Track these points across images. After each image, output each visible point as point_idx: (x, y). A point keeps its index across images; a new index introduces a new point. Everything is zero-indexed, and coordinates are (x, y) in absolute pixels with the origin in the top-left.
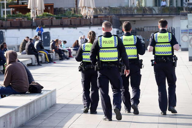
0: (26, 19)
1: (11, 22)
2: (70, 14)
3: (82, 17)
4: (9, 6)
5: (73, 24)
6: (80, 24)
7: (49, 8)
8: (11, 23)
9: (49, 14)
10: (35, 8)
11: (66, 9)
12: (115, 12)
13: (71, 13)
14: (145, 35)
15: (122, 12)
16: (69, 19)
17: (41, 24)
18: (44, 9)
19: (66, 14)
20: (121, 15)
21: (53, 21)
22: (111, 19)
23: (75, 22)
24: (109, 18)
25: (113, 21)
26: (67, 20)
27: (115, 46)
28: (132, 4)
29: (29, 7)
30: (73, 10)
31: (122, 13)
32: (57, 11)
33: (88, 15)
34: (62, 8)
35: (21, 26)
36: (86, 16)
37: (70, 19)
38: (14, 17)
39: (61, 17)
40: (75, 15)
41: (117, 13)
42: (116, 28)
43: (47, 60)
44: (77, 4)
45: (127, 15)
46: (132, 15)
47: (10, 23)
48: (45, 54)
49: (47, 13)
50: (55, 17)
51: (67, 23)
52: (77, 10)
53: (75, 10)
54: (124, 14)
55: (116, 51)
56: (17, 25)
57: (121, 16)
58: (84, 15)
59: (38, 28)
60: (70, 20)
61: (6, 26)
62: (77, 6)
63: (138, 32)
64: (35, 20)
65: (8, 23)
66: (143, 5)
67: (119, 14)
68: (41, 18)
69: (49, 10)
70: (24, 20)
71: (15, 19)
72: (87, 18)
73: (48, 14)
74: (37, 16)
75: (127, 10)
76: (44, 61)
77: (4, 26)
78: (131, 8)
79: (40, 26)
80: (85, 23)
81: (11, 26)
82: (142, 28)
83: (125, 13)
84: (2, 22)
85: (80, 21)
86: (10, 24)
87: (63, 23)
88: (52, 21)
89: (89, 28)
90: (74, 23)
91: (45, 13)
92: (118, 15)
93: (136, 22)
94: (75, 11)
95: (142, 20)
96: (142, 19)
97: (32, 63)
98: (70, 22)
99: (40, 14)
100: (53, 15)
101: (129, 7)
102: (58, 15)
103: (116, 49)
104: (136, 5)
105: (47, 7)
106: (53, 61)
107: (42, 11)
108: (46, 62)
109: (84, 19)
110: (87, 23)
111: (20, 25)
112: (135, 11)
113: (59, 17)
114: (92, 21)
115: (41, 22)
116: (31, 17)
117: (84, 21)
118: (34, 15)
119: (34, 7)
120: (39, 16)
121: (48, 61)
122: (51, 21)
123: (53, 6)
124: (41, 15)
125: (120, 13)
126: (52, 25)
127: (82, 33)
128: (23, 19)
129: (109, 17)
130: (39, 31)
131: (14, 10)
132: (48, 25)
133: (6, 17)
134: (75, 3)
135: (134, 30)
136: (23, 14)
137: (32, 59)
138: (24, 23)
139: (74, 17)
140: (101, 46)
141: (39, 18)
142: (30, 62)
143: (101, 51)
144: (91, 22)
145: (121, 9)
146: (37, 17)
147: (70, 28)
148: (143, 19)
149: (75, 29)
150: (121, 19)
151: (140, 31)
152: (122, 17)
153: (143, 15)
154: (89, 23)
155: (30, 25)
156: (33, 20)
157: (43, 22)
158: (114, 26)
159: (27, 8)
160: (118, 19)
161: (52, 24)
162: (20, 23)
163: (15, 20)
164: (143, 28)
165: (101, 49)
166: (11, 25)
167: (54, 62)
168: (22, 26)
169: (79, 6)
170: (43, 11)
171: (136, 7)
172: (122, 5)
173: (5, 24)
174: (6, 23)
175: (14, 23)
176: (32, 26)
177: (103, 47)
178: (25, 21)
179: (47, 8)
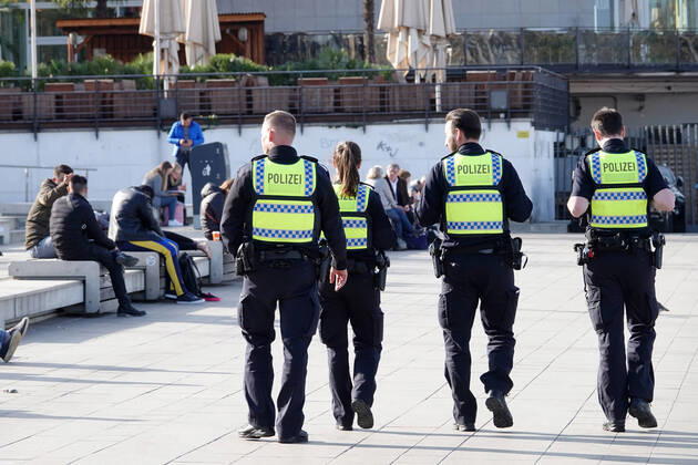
0: (129, 85)
1: (57, 97)
2: (339, 61)
3: (390, 74)
4: (59, 24)
5: (347, 107)
6: (382, 110)
7: (244, 34)
8: (57, 104)
9: (241, 59)
10: (173, 32)
11: (320, 39)
12: (550, 53)
13: (340, 57)
14: (686, 161)
15: (582, 54)
16: (333, 86)
17: (202, 107)
18: (219, 37)
19: (320, 63)
20: (576, 66)
21: (255, 95)
22: (526, 86)
23: (357, 96)
24: (518, 80)
25: (537, 96)
26: (322, 92)
27: (307, 193)
28: (628, 17)
29: (143, 30)
30: (352, 44)
31: (582, 60)
32: (278, 48)
33: (420, 66)
34: (302, 34)
35: (104, 116)
36: (412, 73)
37: (337, 85)
38: (80, 73)
39: (296, 76)
40: (361, 67)
41: (560, 62)
42: (552, 129)
43: (172, 288)
44: (370, 17)
45: (602, 70)
46: (629, 70)
47: (53, 100)
48: (162, 256)
49: (232, 58)
50: (265, 75)
51: (323, 104)
52: (370, 46)
53: (362, 46)
54: (589, 66)
55: (309, 212)
56: (88, 110)
57: (575, 71)
58: (400, 64)
59: (180, 127)
60: (336, 91)
61: (35, 115)
62: (371, 27)
63: (654, 146)
64: (174, 90)
65: (46, 103)
66: (681, 23)
67: (568, 62)
68: (202, 81)
69: (244, 42)
70: (121, 88)
71: (81, 81)
72: (417, 81)
73: (234, 63)
74: (181, 71)
75: (604, 45)
76: (156, 289)
77: (25, 114)
78: (626, 34)
79: (185, 118)
80: (406, 106)
81: (58, 117)
82: (671, 131)
83: (595, 62)
84: (20, 97)
85: (382, 96)
86: (53, 106)
87: (300, 106)
88: (249, 92)
89: (422, 126)
90: (353, 103)
91: (223, 56)
92: (560, 69)
93: (646, 103)
94: (361, 50)
95: (674, 93)
96: (673, 90)
97: (83, 304)
98: (336, 97)
99: (200, 64)
100: (258, 66)
101: (617, 31)
102: (283, 66)
103: (310, 203)
104: (644, 24)
105: (235, 27)
106: (205, 291)
107: (207, 50)
108: (167, 298)
109: (401, 87)
110: (412, 105)
111: (104, 109)
112: (645, 50)
113: (287, 76)
114: (437, 95)
115: (197, 96)
116: (155, 73)
117: (401, 96)
118: (170, 65)
119: (167, 29)
120: (195, 71)
121: (180, 291)
122: (244, 95)
123: (262, 22)
124: (204, 64)
125: (573, 62)
126: (250, 113)
127: (388, 149)
128: (116, 85)
129: (519, 75)
130: (181, 141)
131: (80, 40)
132: (229, 110)
133: (34, 75)
134: (364, 11)
135: (633, 139)
136: (121, 63)
137: (84, 282)
138: (119, 103)
139: (357, 74)
140: (262, 191)
141: (194, 78)
142: (73, 297)
143: (259, 205)
144: (433, 101)
145: (575, 39)
146: (185, 76)
147: (334, 129)
148: (677, 87)
149: (360, 130)
150: (575, 88)
151: (665, 142)
152: (584, 80)
153: (678, 70)
154: (422, 104)
155: (149, 112)
156: (166, 87)
157: (209, 100)
158: (544, 121)
159: (138, 34)
160: (562, 87)
161: (250, 106)
162: (104, 102)
163: (80, 89)
164: (678, 130)
165: (259, 201)
166: (58, 110)
167: (209, 298)
168: (112, 116)
169: (379, 27)
170: (213, 49)
171: (646, 32)
172: (581, 24)
173: (32, 106)
174: (35, 101)
175: (75, 103)
176: (155, 115)
177: (266, 193)
178: (126, 95)
179: (236, 33)
